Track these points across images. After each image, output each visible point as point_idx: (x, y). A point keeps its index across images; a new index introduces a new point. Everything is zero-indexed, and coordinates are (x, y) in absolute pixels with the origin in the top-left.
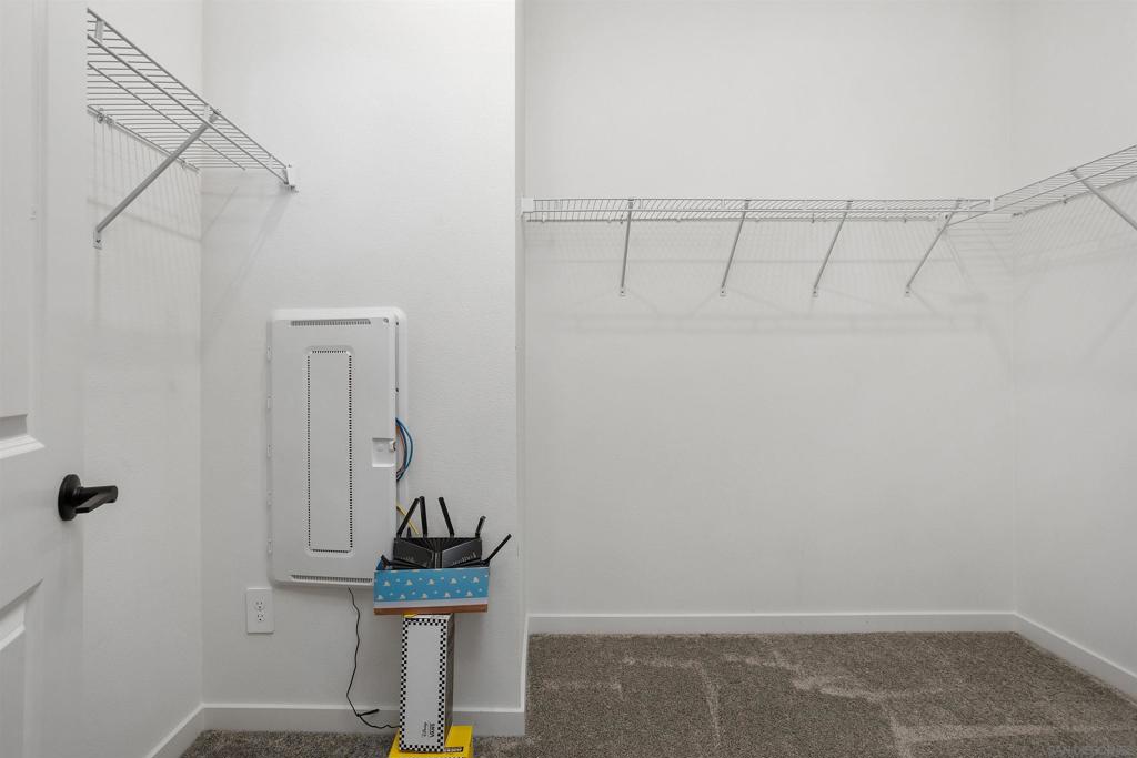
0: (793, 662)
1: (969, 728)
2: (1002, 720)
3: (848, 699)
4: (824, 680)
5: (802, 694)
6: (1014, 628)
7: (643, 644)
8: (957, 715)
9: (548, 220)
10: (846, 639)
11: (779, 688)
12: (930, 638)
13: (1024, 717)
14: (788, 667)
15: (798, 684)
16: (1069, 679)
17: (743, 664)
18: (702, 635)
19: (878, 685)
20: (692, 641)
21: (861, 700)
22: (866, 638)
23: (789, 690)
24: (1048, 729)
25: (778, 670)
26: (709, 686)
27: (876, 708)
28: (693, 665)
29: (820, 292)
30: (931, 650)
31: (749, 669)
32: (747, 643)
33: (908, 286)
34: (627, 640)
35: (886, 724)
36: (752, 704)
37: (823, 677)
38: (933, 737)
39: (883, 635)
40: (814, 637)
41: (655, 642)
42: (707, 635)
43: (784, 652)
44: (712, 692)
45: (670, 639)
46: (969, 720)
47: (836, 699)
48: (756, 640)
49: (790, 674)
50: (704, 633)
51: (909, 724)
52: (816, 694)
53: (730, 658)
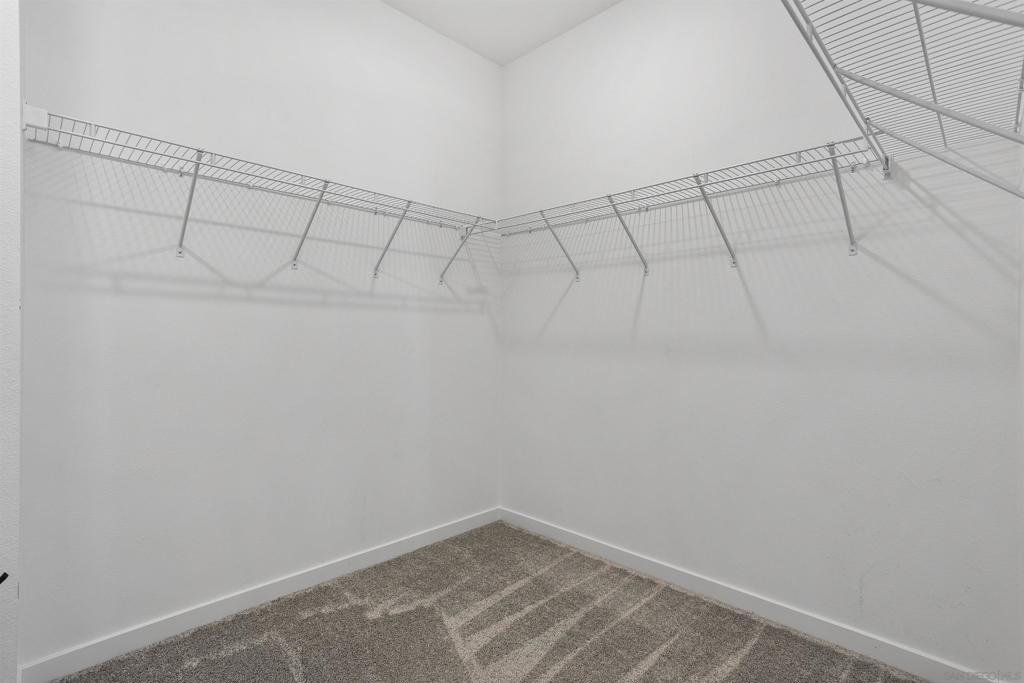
0: (362, 597)
1: (489, 599)
2: (505, 585)
3: (410, 612)
4: (390, 602)
5: (375, 623)
6: (499, 517)
7: (205, 637)
8: (481, 592)
9: (67, 148)
10: (399, 561)
11: (355, 626)
12: (455, 540)
13: (516, 577)
14: (359, 602)
15: (371, 615)
16: (530, 542)
17: (318, 615)
18: (273, 602)
19: (428, 591)
20: (264, 612)
21: (420, 609)
22: (414, 555)
23: (364, 624)
24: (527, 580)
25: (352, 608)
26: (289, 653)
27: (432, 610)
28: (269, 637)
29: (379, 274)
30: (457, 549)
31: (327, 618)
32: (321, 594)
33: (442, 276)
34: (185, 639)
35: (440, 620)
36: (334, 652)
37: (389, 601)
38: (471, 616)
39: (425, 548)
40: (376, 568)
41: (222, 628)
42: (279, 599)
43: (354, 591)
44: (293, 656)
45: (239, 619)
46: (488, 593)
47: (402, 615)
48: (327, 588)
49: (363, 609)
50: (275, 598)
51: (455, 614)
52: (387, 618)
53: (306, 615)
